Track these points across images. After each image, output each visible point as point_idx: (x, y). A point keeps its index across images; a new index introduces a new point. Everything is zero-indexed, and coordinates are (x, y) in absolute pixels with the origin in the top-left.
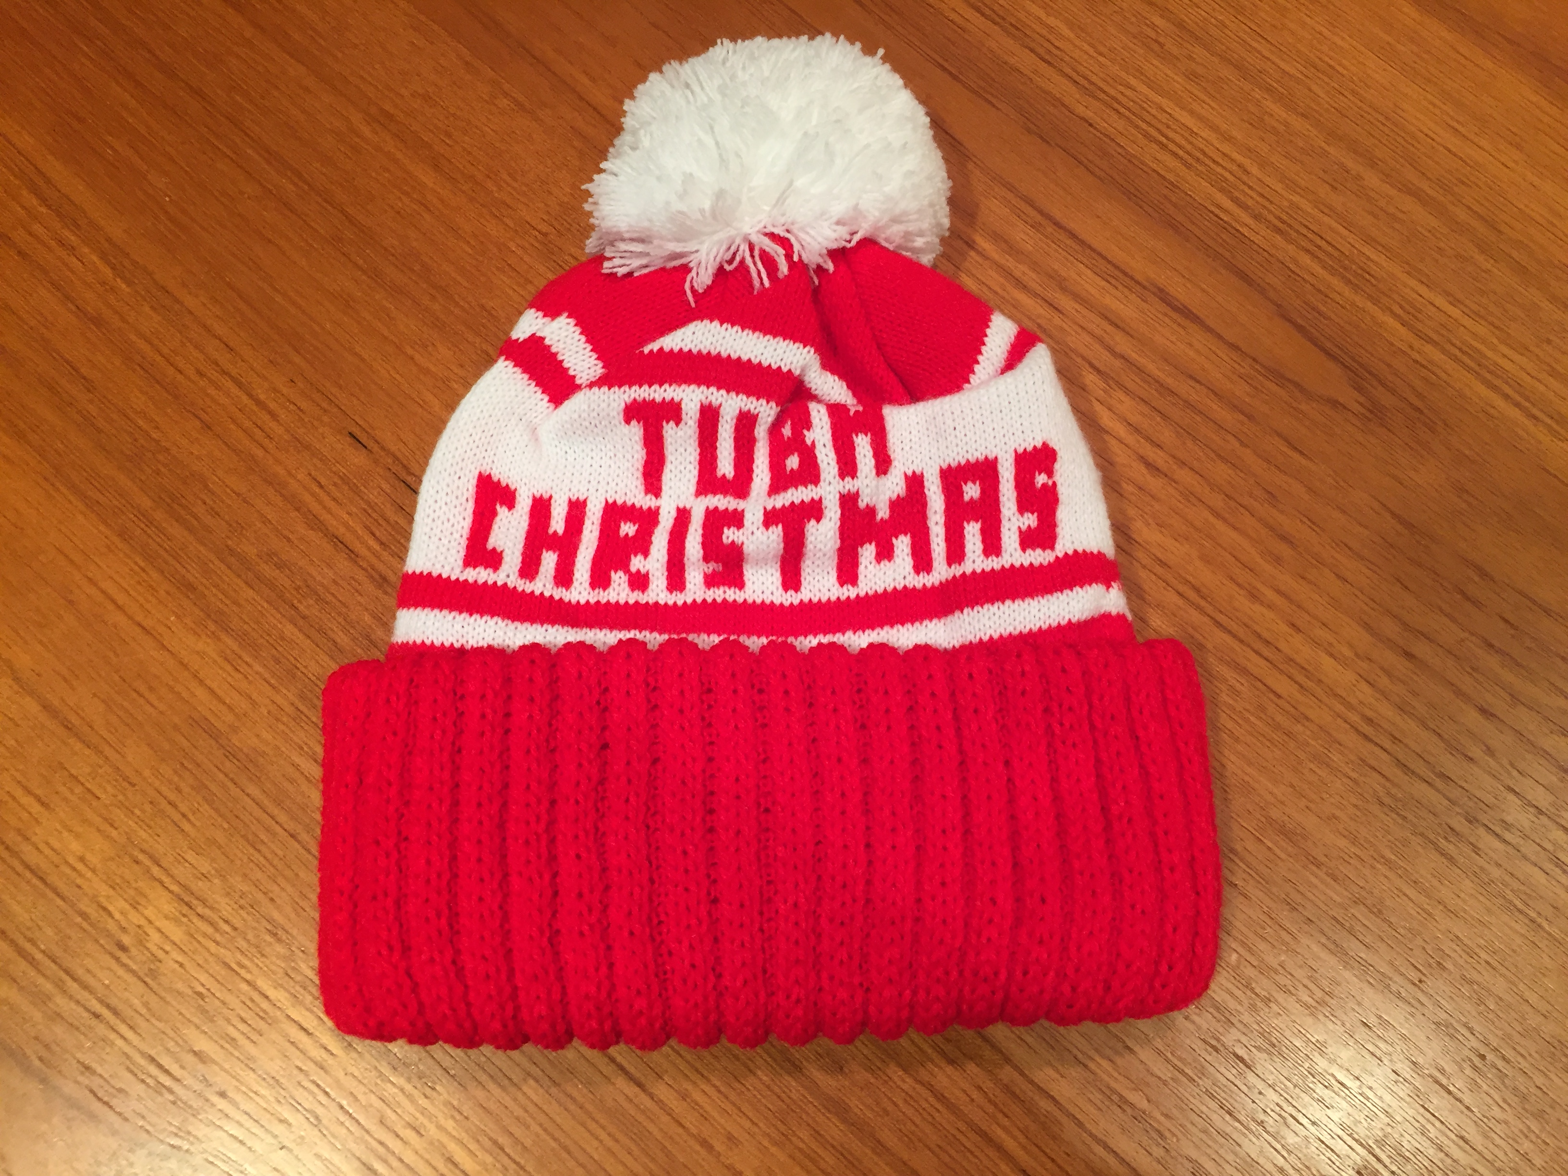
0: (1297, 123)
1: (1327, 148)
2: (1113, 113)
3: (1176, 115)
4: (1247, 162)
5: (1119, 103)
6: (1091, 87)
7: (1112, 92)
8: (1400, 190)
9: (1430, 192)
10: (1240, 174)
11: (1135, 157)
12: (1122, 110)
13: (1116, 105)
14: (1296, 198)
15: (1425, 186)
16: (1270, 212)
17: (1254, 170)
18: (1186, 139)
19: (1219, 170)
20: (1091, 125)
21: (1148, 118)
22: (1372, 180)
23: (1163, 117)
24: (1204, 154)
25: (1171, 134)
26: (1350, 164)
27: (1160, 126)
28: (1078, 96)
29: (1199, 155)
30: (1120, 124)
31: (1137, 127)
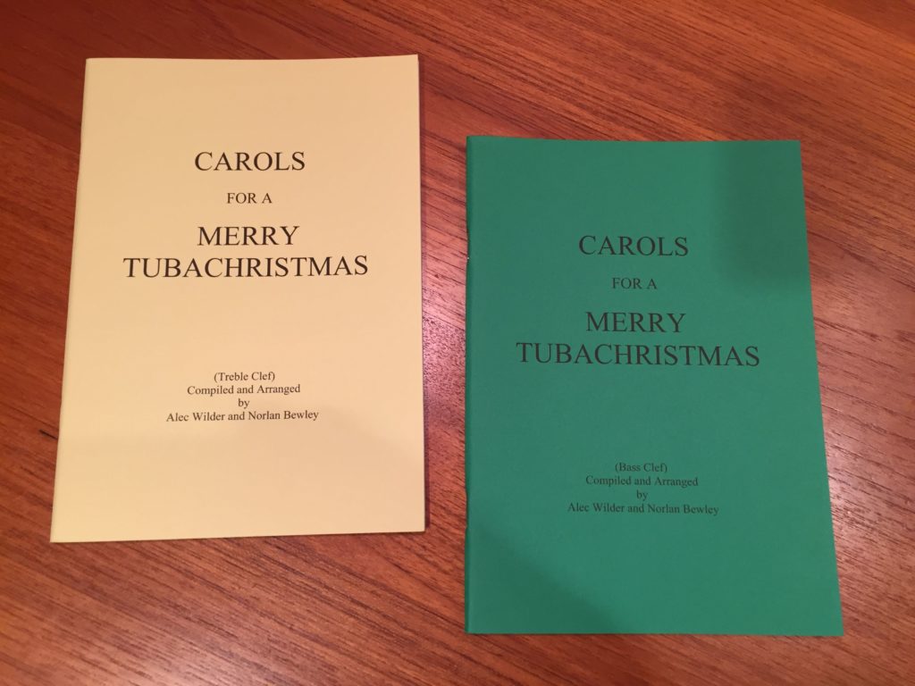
0: (606, 40)
1: (628, 52)
2: (487, 66)
3: (528, 57)
4: (580, 77)
5: (488, 57)
6: (469, 52)
7: (482, 51)
8: (681, 70)
9: (700, 65)
10: (578, 86)
11: (507, 92)
12: (492, 62)
13: (487, 60)
14: (617, 93)
15: (696, 62)
16: (602, 107)
17: (586, 81)
18: (539, 72)
19: (564, 87)
20: (474, 78)
21: (510, 63)
22: (662, 67)
23: (520, 60)
24: (551, 78)
25: (529, 71)
26: (646, 60)
27: (519, 67)
28: (462, 61)
29: (549, 81)
30: (493, 73)
31: (504, 71)
